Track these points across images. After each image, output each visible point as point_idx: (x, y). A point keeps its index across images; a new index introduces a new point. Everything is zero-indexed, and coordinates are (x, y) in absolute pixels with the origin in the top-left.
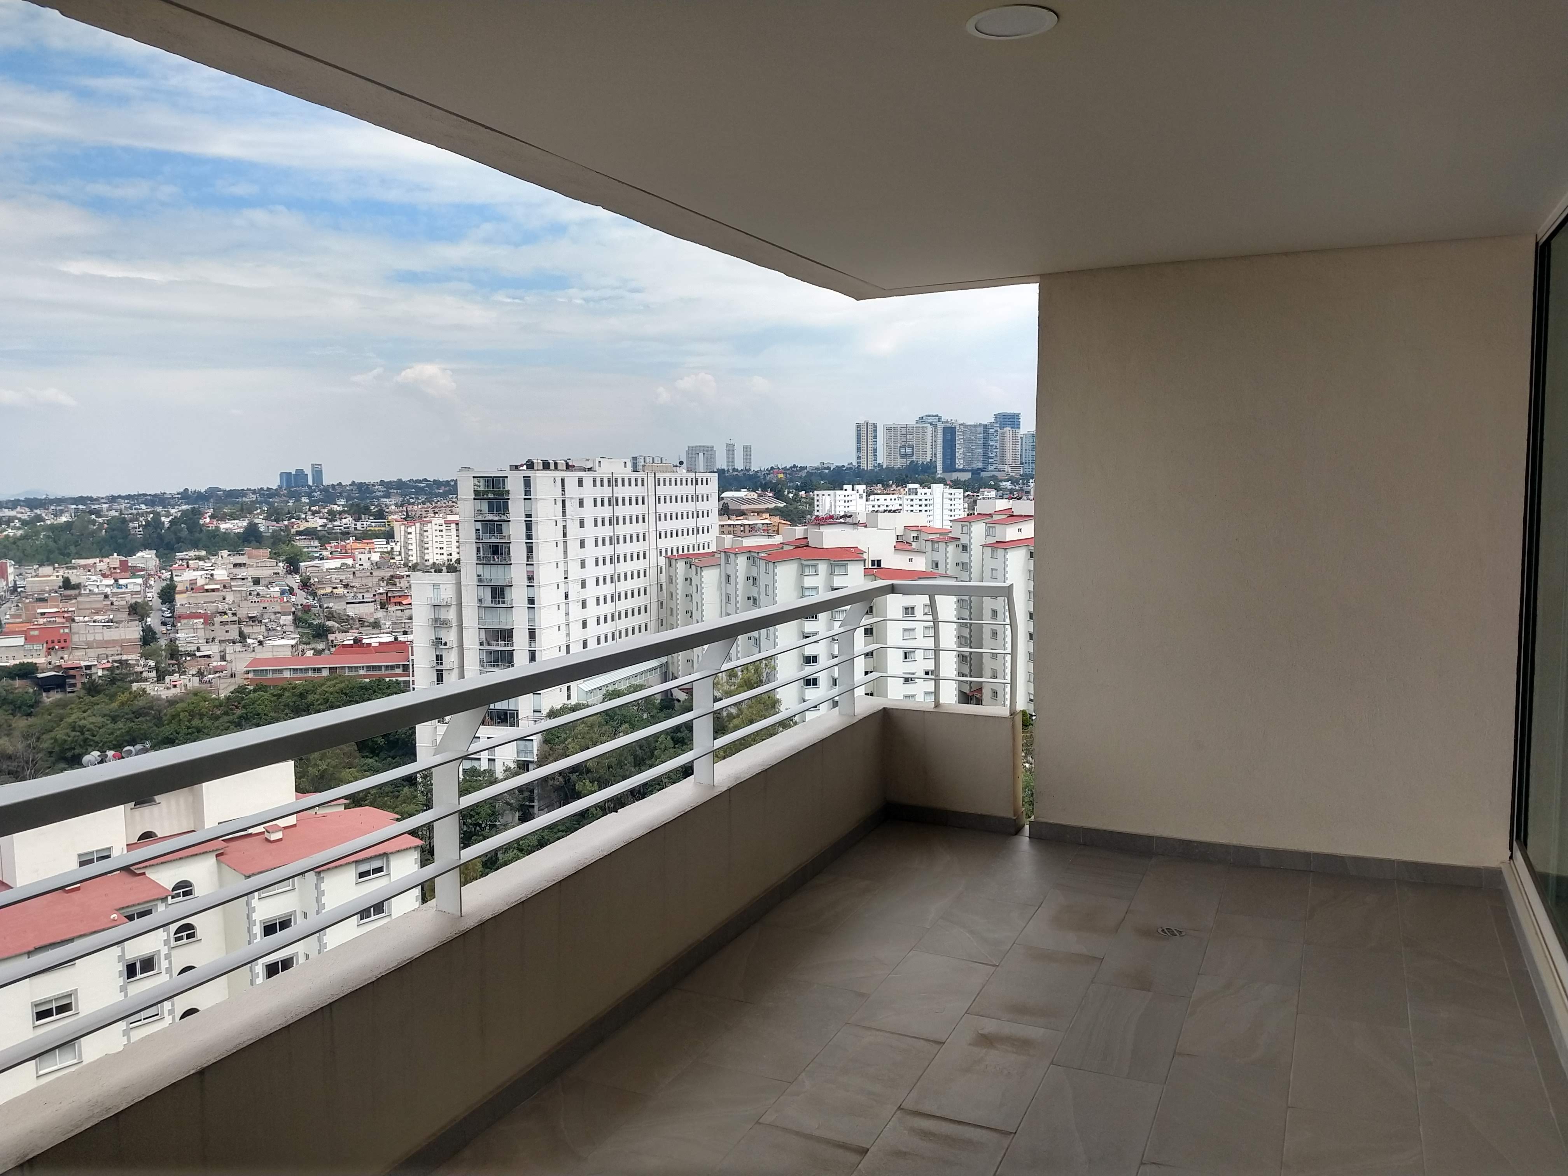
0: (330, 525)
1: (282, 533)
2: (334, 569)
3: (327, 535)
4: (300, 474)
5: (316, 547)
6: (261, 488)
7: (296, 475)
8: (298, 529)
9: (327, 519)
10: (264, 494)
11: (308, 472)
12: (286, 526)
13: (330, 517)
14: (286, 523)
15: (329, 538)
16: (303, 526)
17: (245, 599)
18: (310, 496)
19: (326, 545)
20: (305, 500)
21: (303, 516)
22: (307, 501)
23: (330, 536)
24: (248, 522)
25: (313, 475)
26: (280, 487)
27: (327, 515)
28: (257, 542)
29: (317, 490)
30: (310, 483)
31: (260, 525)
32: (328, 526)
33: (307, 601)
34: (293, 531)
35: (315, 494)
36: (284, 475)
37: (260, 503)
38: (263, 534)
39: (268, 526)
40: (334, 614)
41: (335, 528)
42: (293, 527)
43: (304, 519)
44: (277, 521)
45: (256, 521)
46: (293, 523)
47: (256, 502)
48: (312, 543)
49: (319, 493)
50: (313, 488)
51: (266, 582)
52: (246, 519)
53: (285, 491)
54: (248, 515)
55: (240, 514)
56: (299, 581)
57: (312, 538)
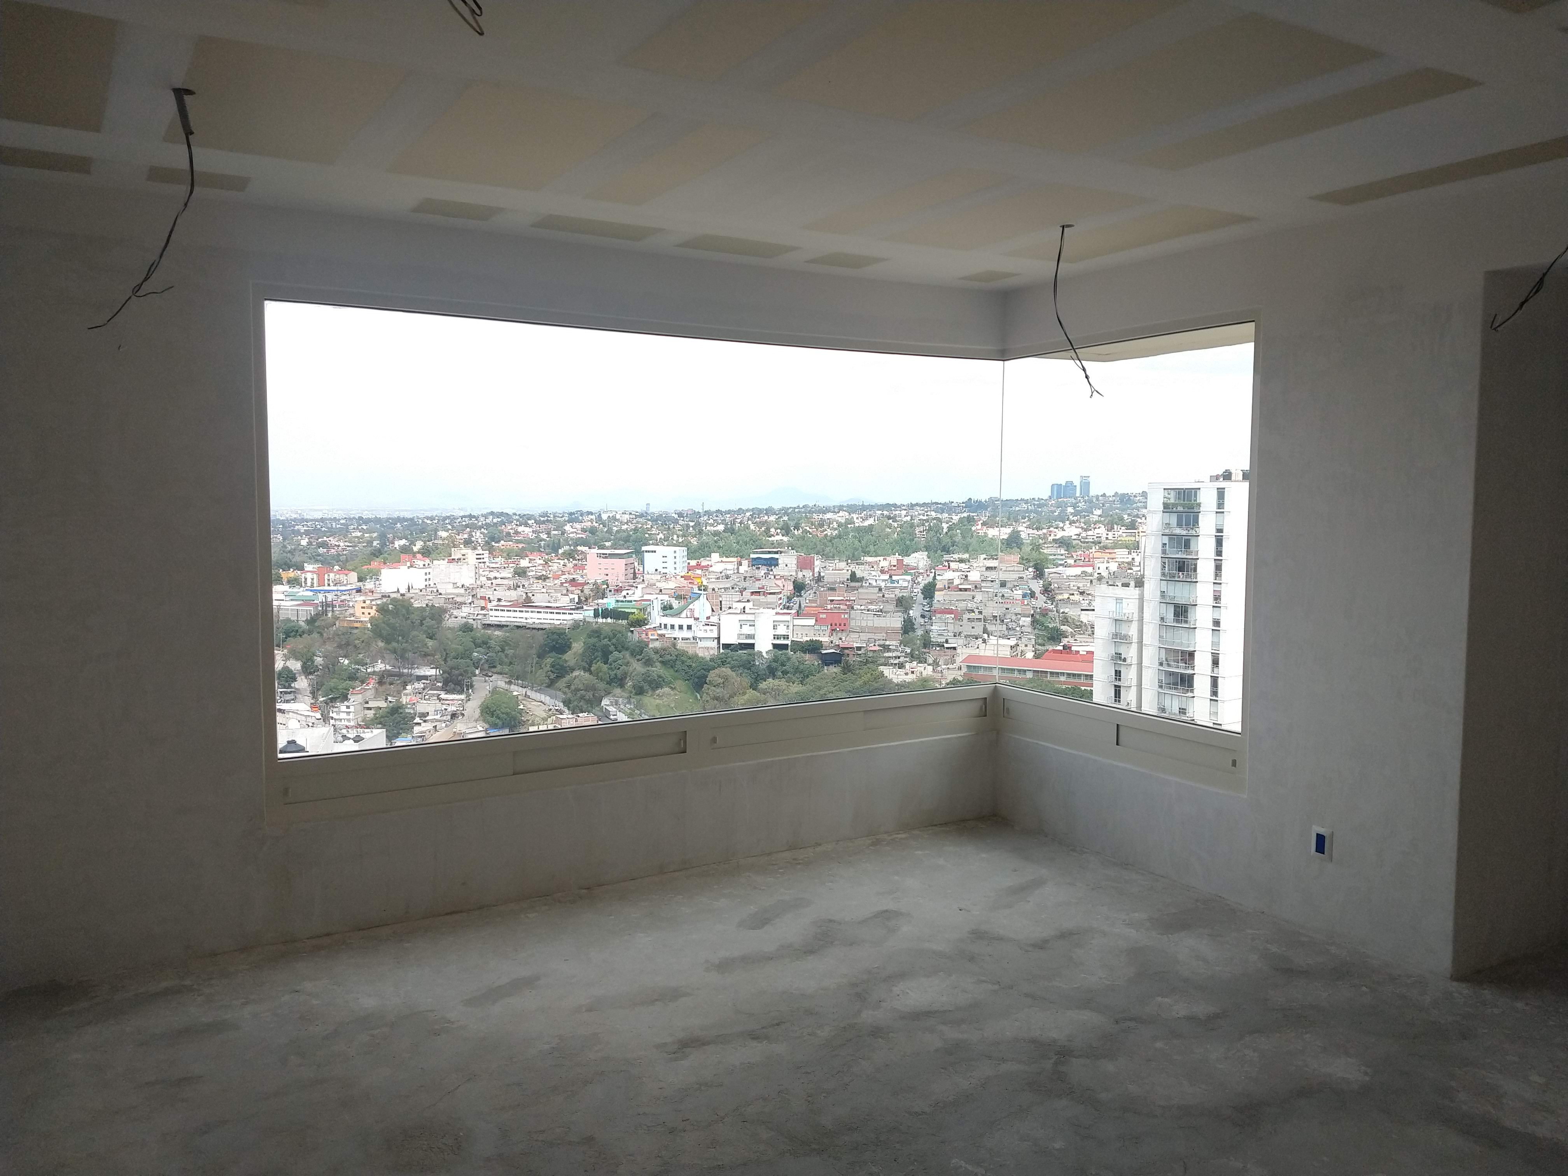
0: (1084, 535)
1: (1041, 541)
2: (1074, 576)
3: (1080, 544)
4: (1070, 485)
5: (1062, 555)
6: (1033, 499)
7: (1065, 486)
8: (1055, 538)
9: (1082, 528)
10: (1034, 505)
11: (1077, 483)
12: (1044, 534)
13: (1085, 527)
14: (1045, 531)
15: (1081, 546)
16: (1060, 534)
17: (992, 600)
18: (1074, 506)
19: (1073, 553)
20: (1070, 510)
21: (1061, 525)
22: (1073, 511)
23: (1083, 545)
24: (1012, 529)
25: (1081, 487)
26: (1050, 497)
27: (1083, 525)
28: (1018, 548)
29: (1082, 501)
30: (1078, 494)
31: (1021, 533)
32: (1082, 535)
33: (1046, 605)
34: (1050, 538)
35: (1080, 504)
36: (1055, 486)
37: (1031, 511)
38: (1024, 541)
39: (1029, 534)
40: (1069, 619)
41: (1088, 537)
42: (1050, 535)
43: (1061, 528)
44: (1038, 529)
45: (1020, 529)
46: (1051, 532)
47: (1027, 511)
48: (1059, 551)
49: (1083, 503)
50: (1079, 499)
51: (1011, 586)
52: (1012, 527)
53: (1053, 502)
54: (1014, 523)
55: (1007, 522)
56: (1042, 586)
57: (1059, 547)
